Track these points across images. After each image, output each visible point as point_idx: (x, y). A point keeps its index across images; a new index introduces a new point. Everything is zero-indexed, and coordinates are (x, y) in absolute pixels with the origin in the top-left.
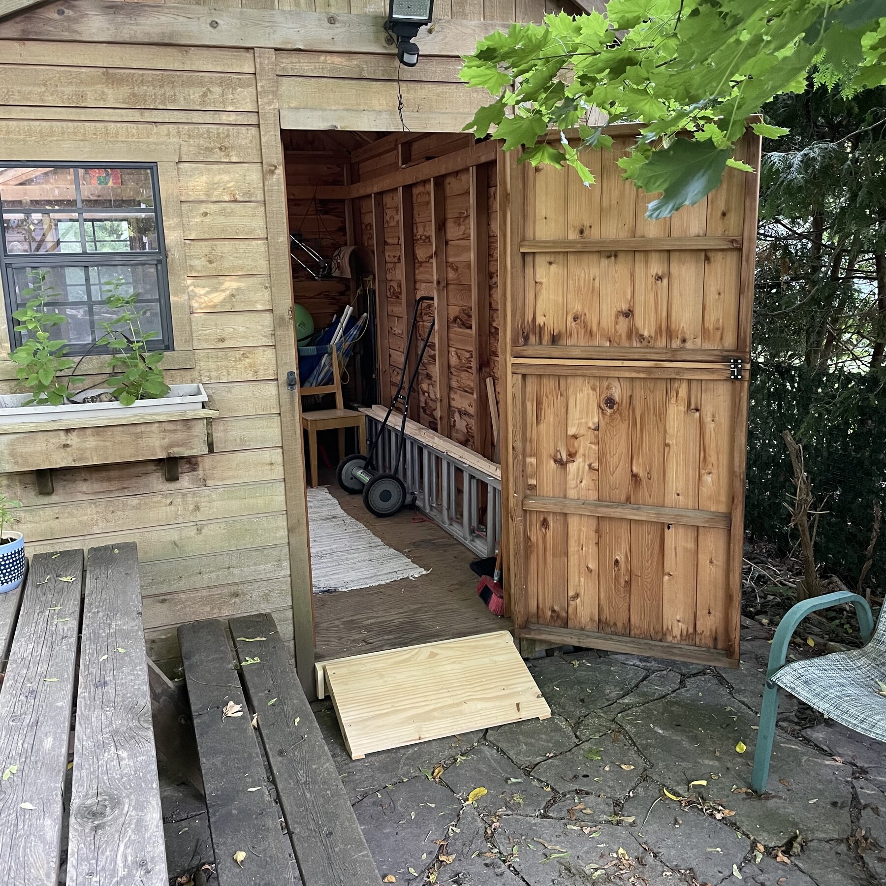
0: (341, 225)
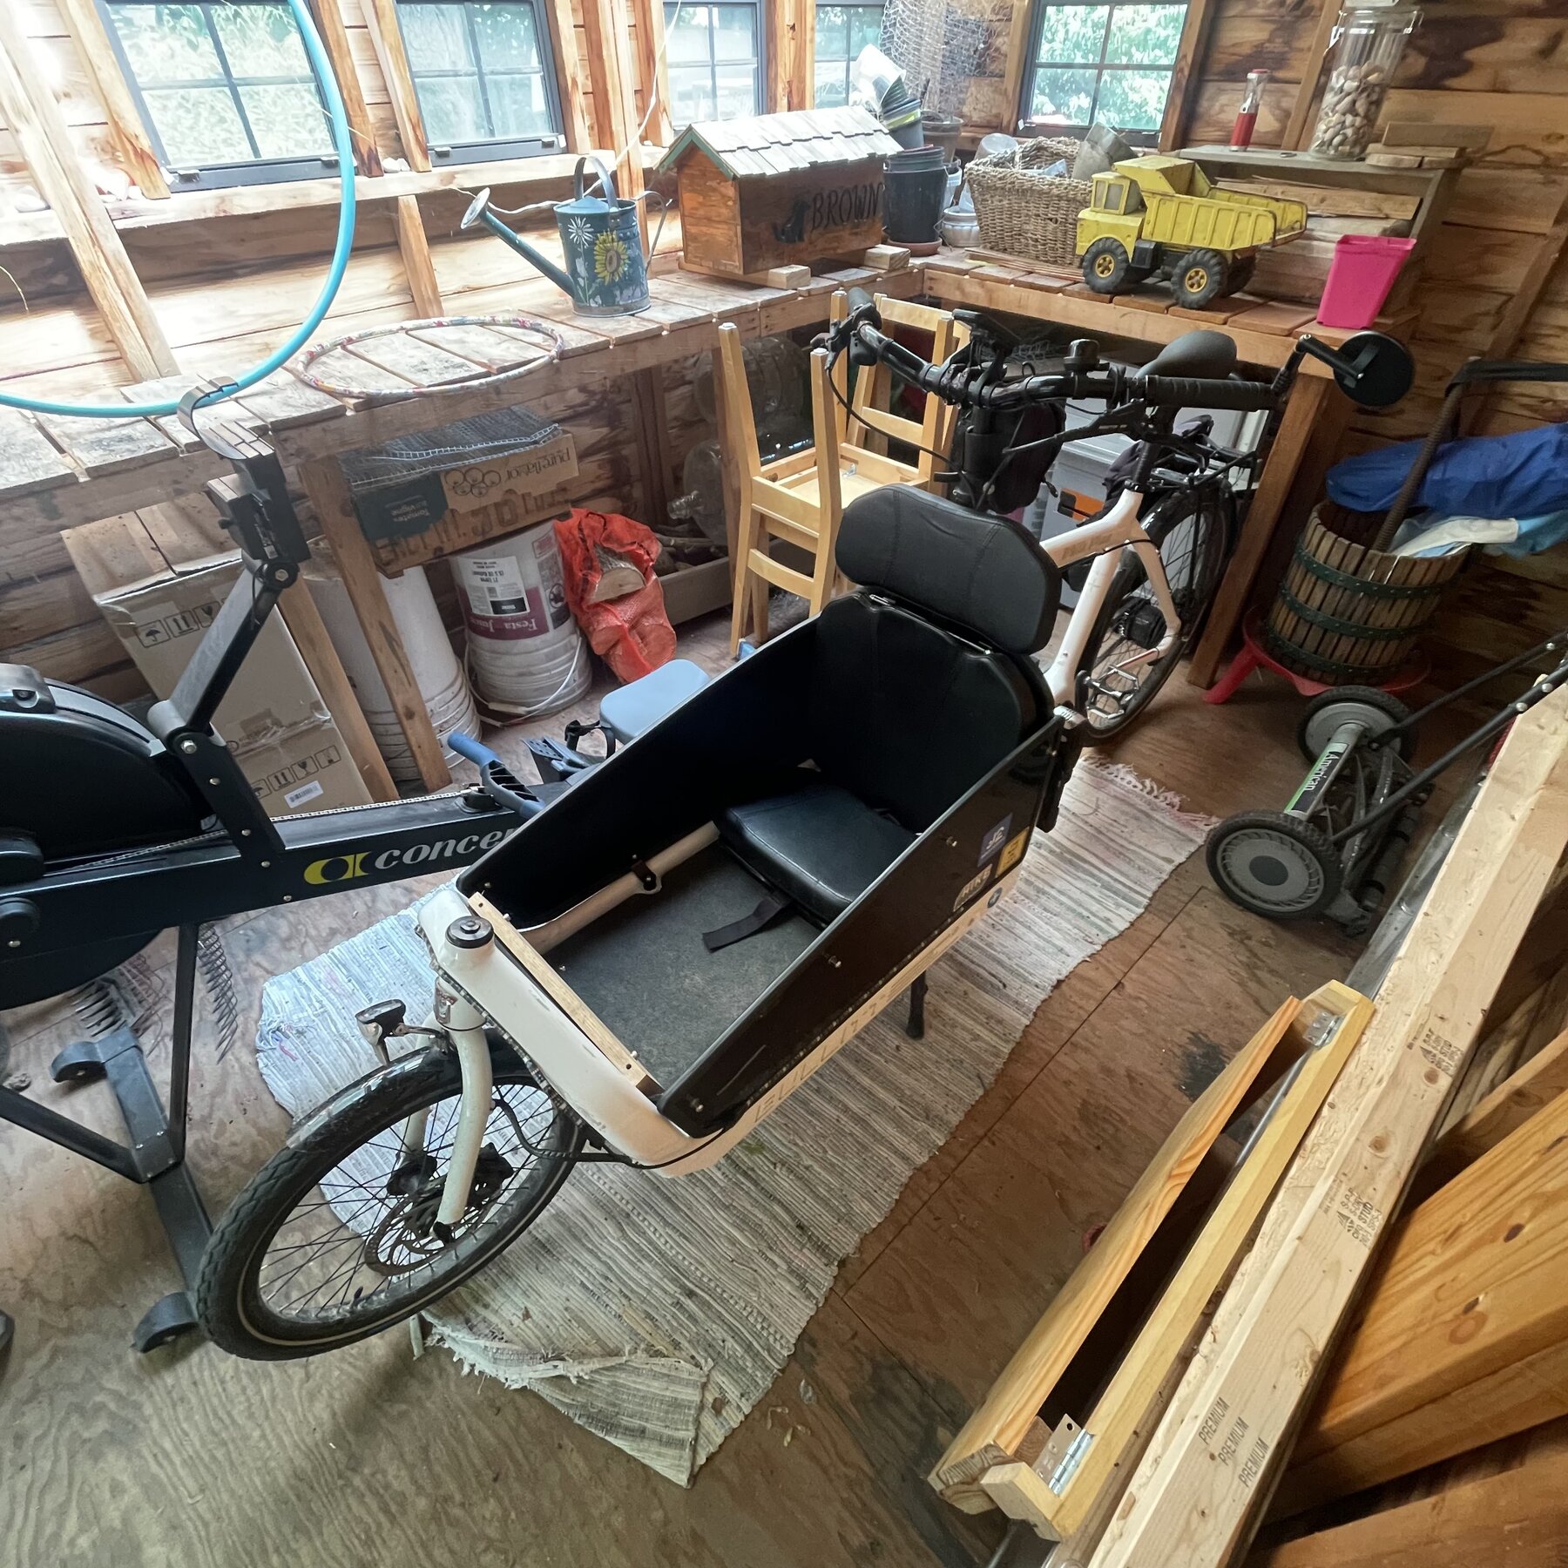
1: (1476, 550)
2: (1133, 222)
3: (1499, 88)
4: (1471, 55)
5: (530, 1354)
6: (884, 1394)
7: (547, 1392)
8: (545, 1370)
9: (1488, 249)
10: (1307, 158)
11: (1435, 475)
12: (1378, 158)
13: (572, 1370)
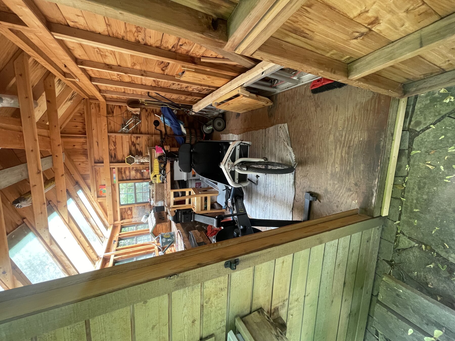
0: (118, 107)
1: (184, 127)
2: (157, 176)
3: (142, 148)
4: (139, 151)
5: (288, 149)
6: (271, 115)
7: (289, 144)
8: (288, 147)
9: (156, 142)
10: (149, 161)
11: (178, 134)
12: (149, 154)
13: (286, 144)
